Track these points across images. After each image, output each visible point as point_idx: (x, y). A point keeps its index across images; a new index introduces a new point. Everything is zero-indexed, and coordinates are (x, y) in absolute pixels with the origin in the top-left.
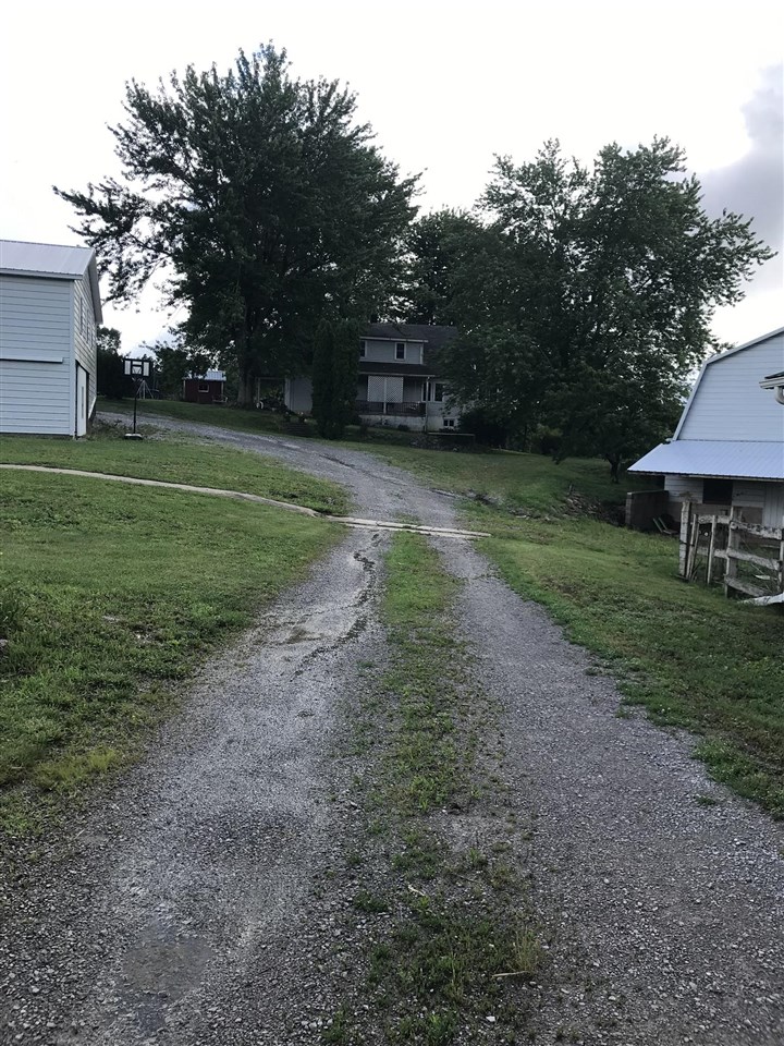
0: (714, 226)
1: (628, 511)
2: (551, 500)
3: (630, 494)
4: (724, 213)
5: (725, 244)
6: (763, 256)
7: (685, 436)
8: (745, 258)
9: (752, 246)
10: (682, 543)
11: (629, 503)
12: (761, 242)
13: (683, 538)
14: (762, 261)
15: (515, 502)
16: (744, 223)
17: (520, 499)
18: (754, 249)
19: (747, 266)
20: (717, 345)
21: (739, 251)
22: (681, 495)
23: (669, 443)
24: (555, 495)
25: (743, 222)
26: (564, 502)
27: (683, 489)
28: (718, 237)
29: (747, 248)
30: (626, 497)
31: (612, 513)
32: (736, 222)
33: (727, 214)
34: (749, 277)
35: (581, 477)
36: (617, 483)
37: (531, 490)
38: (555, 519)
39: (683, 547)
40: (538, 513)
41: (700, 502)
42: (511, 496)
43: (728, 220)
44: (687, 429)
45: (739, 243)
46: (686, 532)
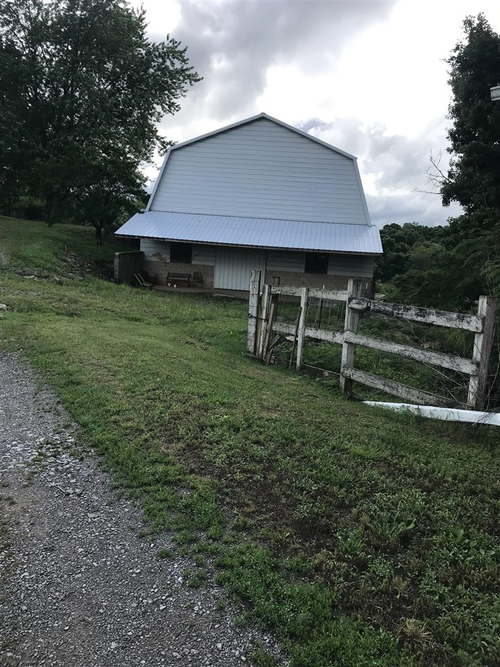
0: (160, 47)
1: (117, 269)
2: (54, 259)
3: (118, 254)
4: (168, 38)
5: (168, 63)
6: (194, 79)
7: (155, 208)
8: (181, 78)
9: (186, 70)
10: (252, 317)
11: (117, 261)
12: (192, 68)
13: (253, 311)
14: (193, 82)
15: (20, 262)
16: (182, 49)
17: (25, 259)
18: (188, 73)
19: (183, 85)
20: (164, 142)
21: (177, 72)
22: (154, 255)
23: (143, 213)
24: (55, 254)
25: (180, 48)
26: (65, 261)
27: (156, 251)
28: (163, 56)
29: (183, 71)
30: (114, 256)
31: (103, 270)
32: (176, 47)
33: (170, 39)
34: (184, 94)
35: (70, 238)
36: (101, 244)
37: (32, 249)
38: (63, 278)
39: (252, 322)
40: (45, 273)
41: (168, 261)
42: (15, 256)
43: (171, 45)
44: (156, 203)
45: (178, 65)
46: (256, 305)
